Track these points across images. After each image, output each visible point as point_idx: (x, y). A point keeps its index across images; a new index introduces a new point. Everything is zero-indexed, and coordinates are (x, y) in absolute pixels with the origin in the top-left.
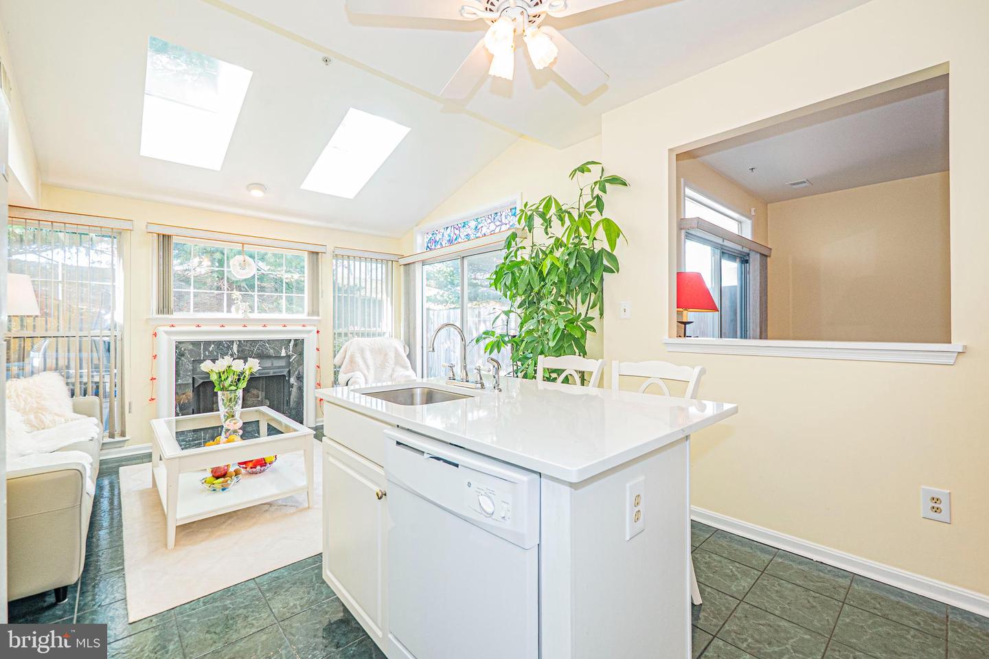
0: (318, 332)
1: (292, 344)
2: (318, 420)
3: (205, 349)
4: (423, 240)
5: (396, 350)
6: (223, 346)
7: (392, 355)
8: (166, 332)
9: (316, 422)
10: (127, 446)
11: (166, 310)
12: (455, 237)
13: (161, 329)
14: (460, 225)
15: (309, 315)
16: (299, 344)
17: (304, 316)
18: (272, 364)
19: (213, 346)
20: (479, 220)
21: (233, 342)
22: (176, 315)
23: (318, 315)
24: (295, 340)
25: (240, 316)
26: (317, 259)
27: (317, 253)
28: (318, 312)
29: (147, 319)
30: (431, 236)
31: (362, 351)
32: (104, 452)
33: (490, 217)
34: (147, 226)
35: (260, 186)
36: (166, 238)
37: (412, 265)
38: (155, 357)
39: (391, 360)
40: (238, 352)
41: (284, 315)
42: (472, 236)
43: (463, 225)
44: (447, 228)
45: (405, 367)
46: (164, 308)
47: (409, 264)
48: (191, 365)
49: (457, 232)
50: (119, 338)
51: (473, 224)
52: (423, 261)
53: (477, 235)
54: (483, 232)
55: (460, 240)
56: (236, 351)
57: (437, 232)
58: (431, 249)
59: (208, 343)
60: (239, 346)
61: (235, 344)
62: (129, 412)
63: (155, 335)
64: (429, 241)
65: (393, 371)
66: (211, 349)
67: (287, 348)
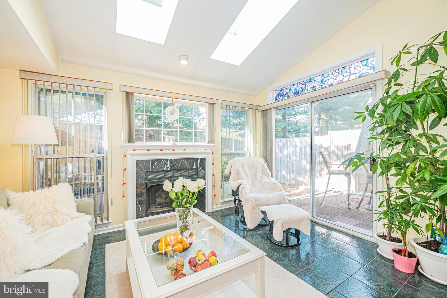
0: (213, 153)
1: (199, 161)
2: (213, 207)
3: (152, 165)
4: (273, 96)
5: (263, 165)
6: (162, 163)
7: (260, 168)
8: (131, 155)
9: (212, 209)
10: (110, 225)
11: (131, 140)
12: (301, 90)
13: (128, 152)
14: (305, 81)
15: (209, 143)
16: (203, 160)
17: (205, 144)
18: (188, 173)
19: (156, 162)
20: (325, 75)
21: (167, 160)
22: (137, 144)
23: (214, 143)
24: (201, 159)
25: (171, 144)
26: (213, 108)
27: (213, 104)
28: (214, 141)
29: (121, 146)
30: (279, 92)
31: (243, 165)
32: (97, 230)
33: (337, 71)
34: (120, 87)
35: (186, 57)
36: (130, 95)
37: (270, 110)
38: (125, 170)
39: (260, 171)
40: (170, 166)
41: (193, 143)
42: (318, 87)
43: (308, 80)
44: (293, 85)
45: (268, 176)
46: (130, 139)
47: (266, 110)
48: (144, 175)
49: (303, 86)
50: (105, 158)
51: (319, 79)
52: (276, 107)
53: (324, 86)
54: (329, 83)
55: (306, 91)
56: (169, 166)
57: (284, 89)
58: (279, 100)
59: (153, 161)
60: (171, 163)
61: (168, 161)
62: (111, 205)
63: (125, 156)
64: (278, 95)
65: (261, 178)
66: (155, 165)
67: (196, 164)
